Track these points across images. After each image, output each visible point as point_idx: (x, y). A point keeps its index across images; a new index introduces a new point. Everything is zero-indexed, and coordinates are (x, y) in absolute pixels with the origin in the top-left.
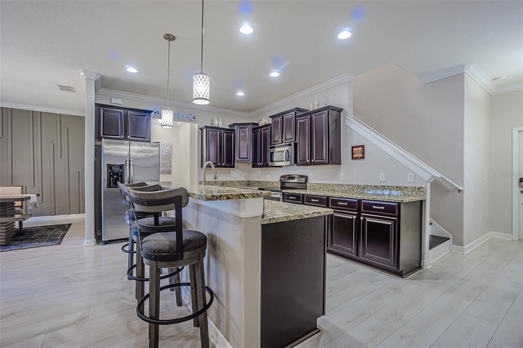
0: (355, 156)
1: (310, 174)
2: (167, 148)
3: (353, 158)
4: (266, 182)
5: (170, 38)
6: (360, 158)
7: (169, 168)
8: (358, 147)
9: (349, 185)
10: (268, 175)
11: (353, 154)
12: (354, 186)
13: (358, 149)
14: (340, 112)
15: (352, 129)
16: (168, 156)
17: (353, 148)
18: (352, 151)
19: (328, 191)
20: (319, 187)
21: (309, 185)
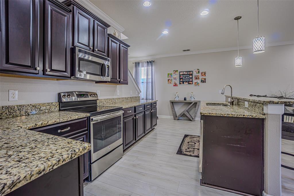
19: (112, 104)
20: (107, 102)
21: (99, 102)
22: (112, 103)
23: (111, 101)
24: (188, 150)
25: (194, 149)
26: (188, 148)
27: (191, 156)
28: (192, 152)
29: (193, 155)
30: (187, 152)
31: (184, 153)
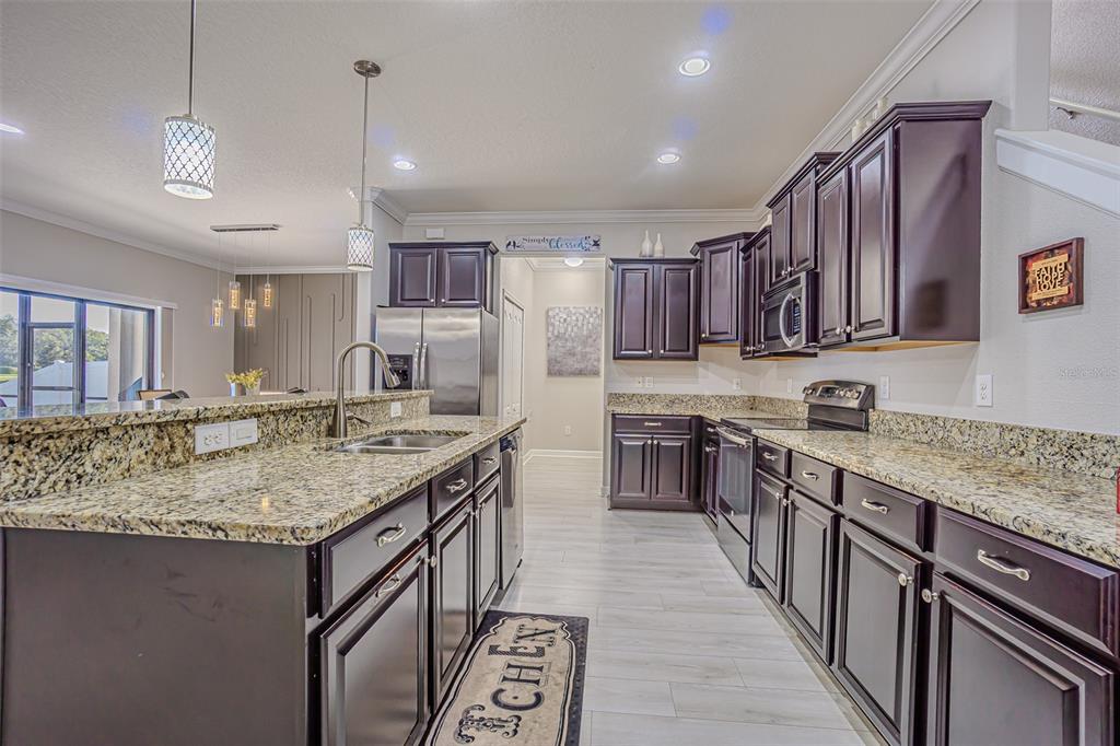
0: (1035, 296)
1: (882, 379)
2: (591, 320)
3: (1025, 306)
4: (783, 401)
5: (368, 70)
6: (1061, 305)
7: (595, 363)
8: (1051, 251)
9: (1002, 428)
10: (790, 381)
11: (1025, 288)
12: (1025, 433)
13: (1051, 262)
14: (979, 119)
15: (1025, 178)
16: (594, 337)
17: (1025, 260)
18: (1024, 274)
19: (928, 443)
20: (903, 427)
21: (875, 418)
22: (925, 438)
23: (921, 428)
24: (541, 641)
25: (513, 651)
26: (540, 652)
27: (534, 617)
28: (526, 632)
29: (526, 621)
30: (546, 632)
31: (560, 624)
